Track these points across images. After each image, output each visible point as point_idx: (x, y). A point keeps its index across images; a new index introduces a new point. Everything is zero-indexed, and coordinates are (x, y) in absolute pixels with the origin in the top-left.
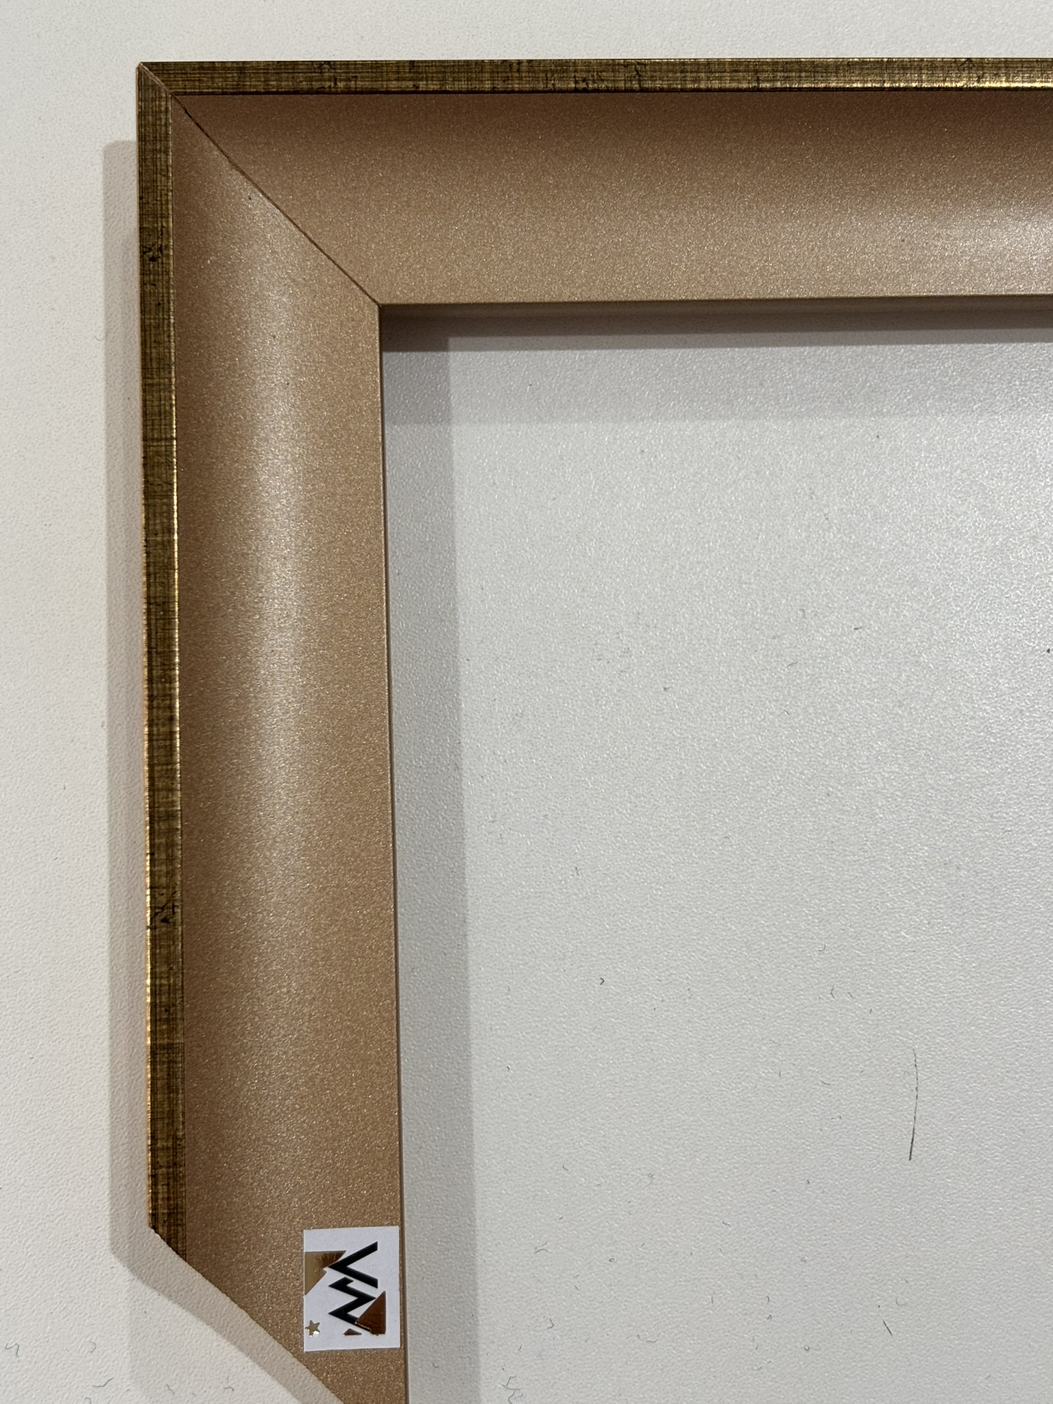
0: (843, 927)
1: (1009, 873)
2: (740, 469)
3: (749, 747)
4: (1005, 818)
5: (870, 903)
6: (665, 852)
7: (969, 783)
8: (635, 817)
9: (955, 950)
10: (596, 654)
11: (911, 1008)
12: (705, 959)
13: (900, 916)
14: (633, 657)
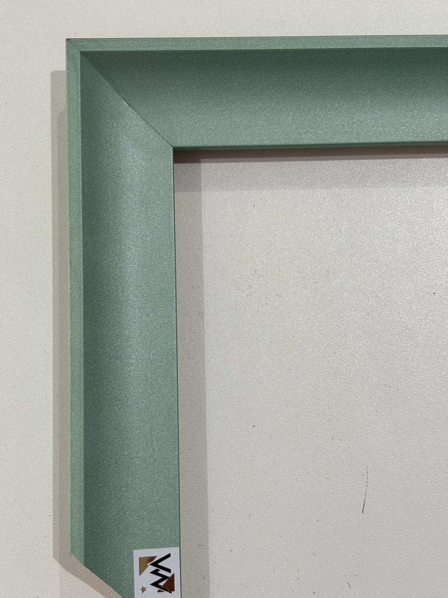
0: (339, 411)
1: (412, 390)
2: (303, 208)
3: (301, 330)
4: (411, 366)
5: (351, 401)
6: (263, 375)
7: (396, 350)
8: (250, 359)
9: (387, 423)
10: (237, 287)
11: (366, 447)
12: (278, 422)
13: (364, 407)
14: (253, 289)
